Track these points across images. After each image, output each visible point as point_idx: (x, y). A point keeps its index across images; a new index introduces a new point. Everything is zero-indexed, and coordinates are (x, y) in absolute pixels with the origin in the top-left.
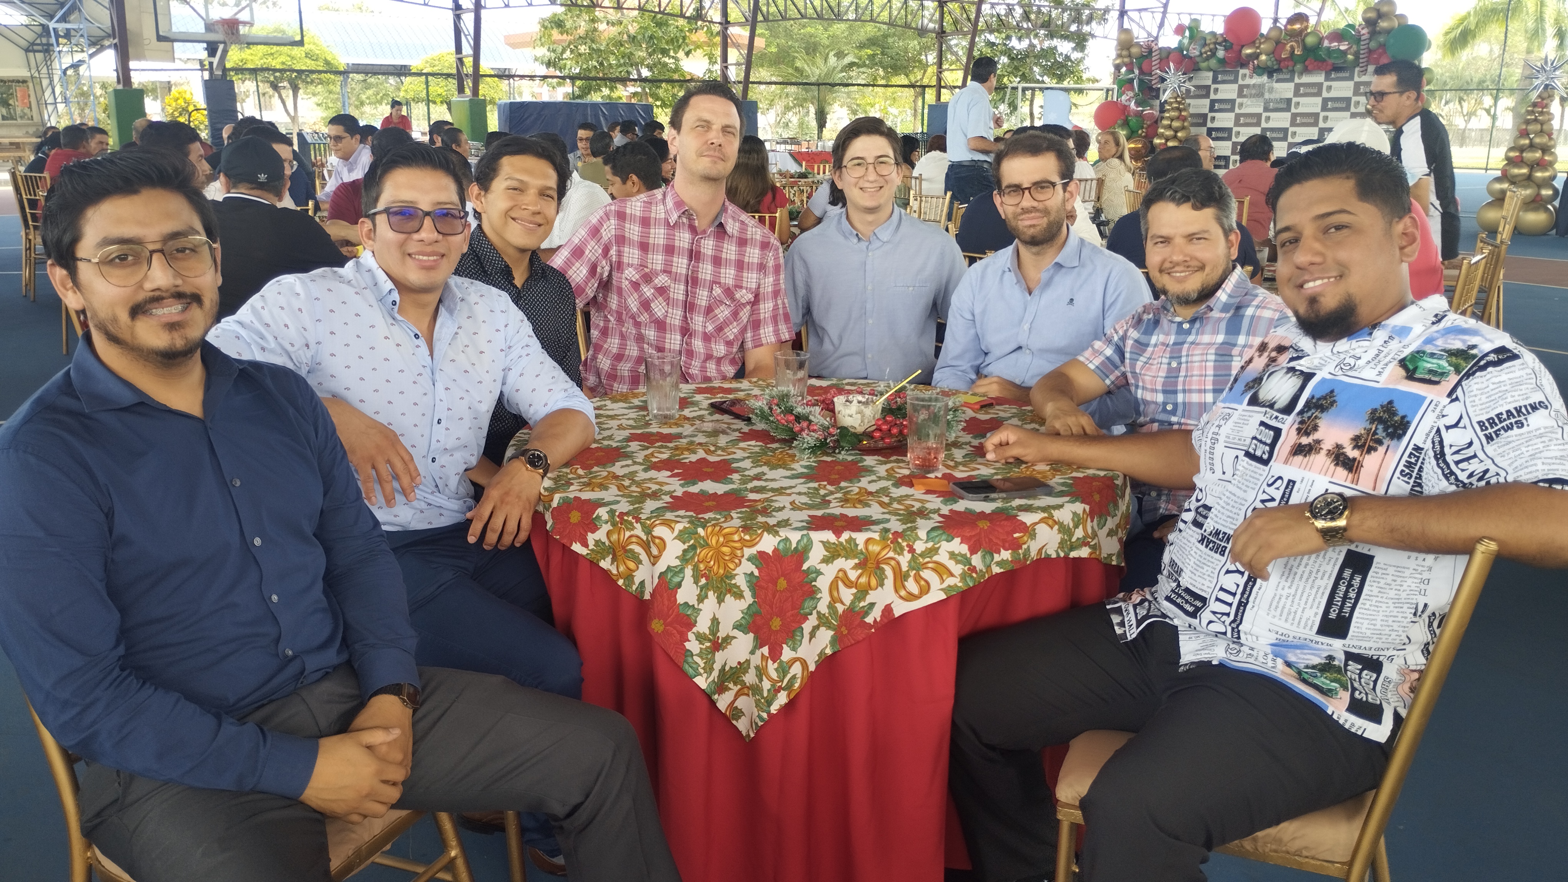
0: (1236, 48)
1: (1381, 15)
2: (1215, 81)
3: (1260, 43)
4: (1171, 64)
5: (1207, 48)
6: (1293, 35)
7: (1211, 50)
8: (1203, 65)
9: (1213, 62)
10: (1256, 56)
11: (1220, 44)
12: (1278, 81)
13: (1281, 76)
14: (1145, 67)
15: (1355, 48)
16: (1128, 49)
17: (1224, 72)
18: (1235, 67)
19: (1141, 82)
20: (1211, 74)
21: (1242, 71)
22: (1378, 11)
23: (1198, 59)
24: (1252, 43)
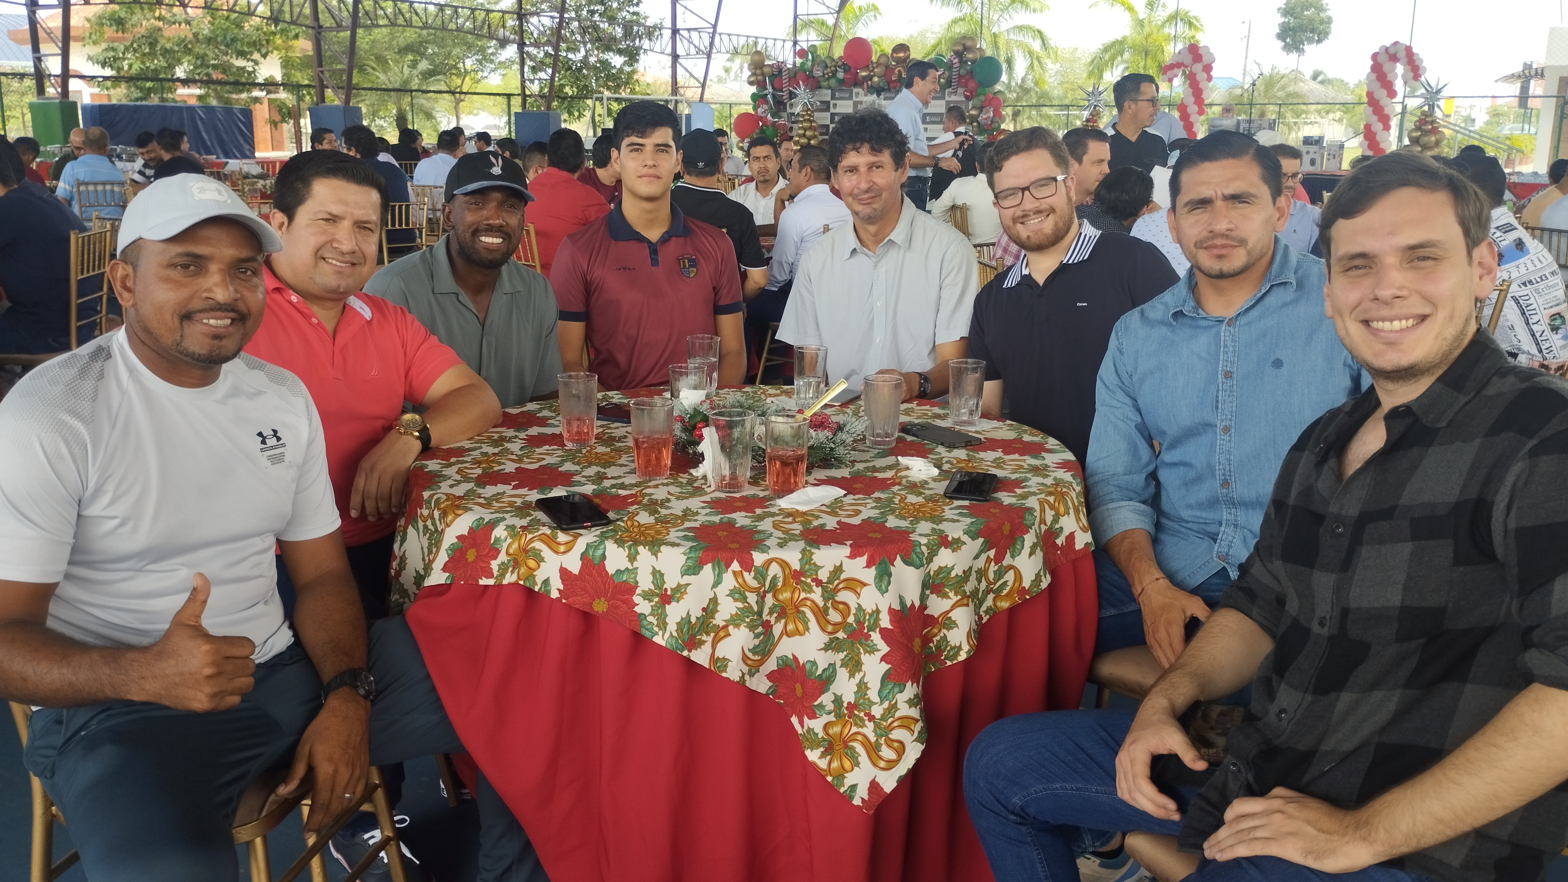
0: (853, 71)
1: (966, 49)
2: (833, 97)
3: (874, 68)
4: (801, 83)
5: (829, 70)
6: (899, 61)
7: (832, 72)
8: (825, 84)
9: (833, 82)
10: (870, 78)
11: (839, 67)
12: (885, 99)
13: (888, 95)
14: (776, 85)
15: (947, 74)
16: (761, 69)
17: (841, 90)
18: (850, 86)
19: (774, 96)
20: (829, 92)
21: (855, 90)
22: (964, 45)
23: (820, 79)
24: (866, 68)
